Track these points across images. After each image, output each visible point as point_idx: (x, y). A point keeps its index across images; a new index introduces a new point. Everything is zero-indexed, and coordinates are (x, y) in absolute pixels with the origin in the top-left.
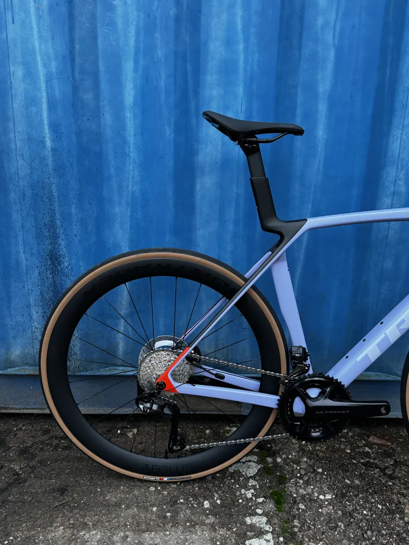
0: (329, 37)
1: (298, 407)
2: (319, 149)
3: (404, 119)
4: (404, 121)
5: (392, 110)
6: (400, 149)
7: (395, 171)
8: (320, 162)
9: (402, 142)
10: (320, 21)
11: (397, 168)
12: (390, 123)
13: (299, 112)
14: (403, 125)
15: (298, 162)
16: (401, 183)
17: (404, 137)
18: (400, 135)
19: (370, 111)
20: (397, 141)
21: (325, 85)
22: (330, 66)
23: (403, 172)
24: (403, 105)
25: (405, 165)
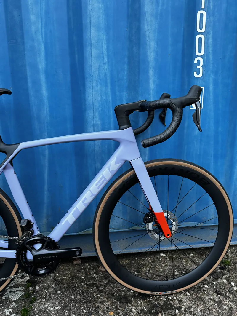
0: (40, 38)
1: (30, 256)
2: (45, 101)
3: (92, 83)
4: (92, 84)
5: (83, 78)
6: (93, 100)
7: (92, 113)
8: (47, 108)
9: (94, 96)
10: (33, 28)
11: (94, 111)
12: (84, 85)
13: (29, 80)
14: (92, 86)
15: (34, 109)
16: (97, 119)
17: (94, 93)
18: (92, 92)
19: (69, 79)
20: (90, 96)
21: (42, 65)
22: (43, 53)
23: (97, 113)
24: (90, 75)
25: (97, 109)
